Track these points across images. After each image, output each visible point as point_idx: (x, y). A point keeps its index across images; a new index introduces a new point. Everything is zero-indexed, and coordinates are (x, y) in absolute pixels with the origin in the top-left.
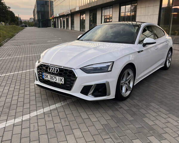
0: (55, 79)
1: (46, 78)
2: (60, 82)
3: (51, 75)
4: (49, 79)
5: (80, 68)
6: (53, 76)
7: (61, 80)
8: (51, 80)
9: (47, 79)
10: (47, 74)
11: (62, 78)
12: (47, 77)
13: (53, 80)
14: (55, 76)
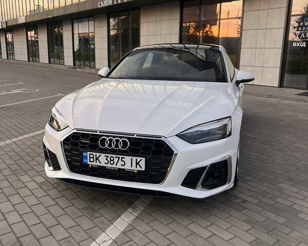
0: (120, 163)
1: (94, 163)
2: (134, 168)
3: (110, 156)
4: (103, 164)
5: (177, 135)
6: (114, 156)
7: (137, 164)
8: (109, 165)
9: (98, 164)
10: (98, 155)
11: (139, 159)
12: (97, 159)
13: (114, 166)
14: (121, 157)
